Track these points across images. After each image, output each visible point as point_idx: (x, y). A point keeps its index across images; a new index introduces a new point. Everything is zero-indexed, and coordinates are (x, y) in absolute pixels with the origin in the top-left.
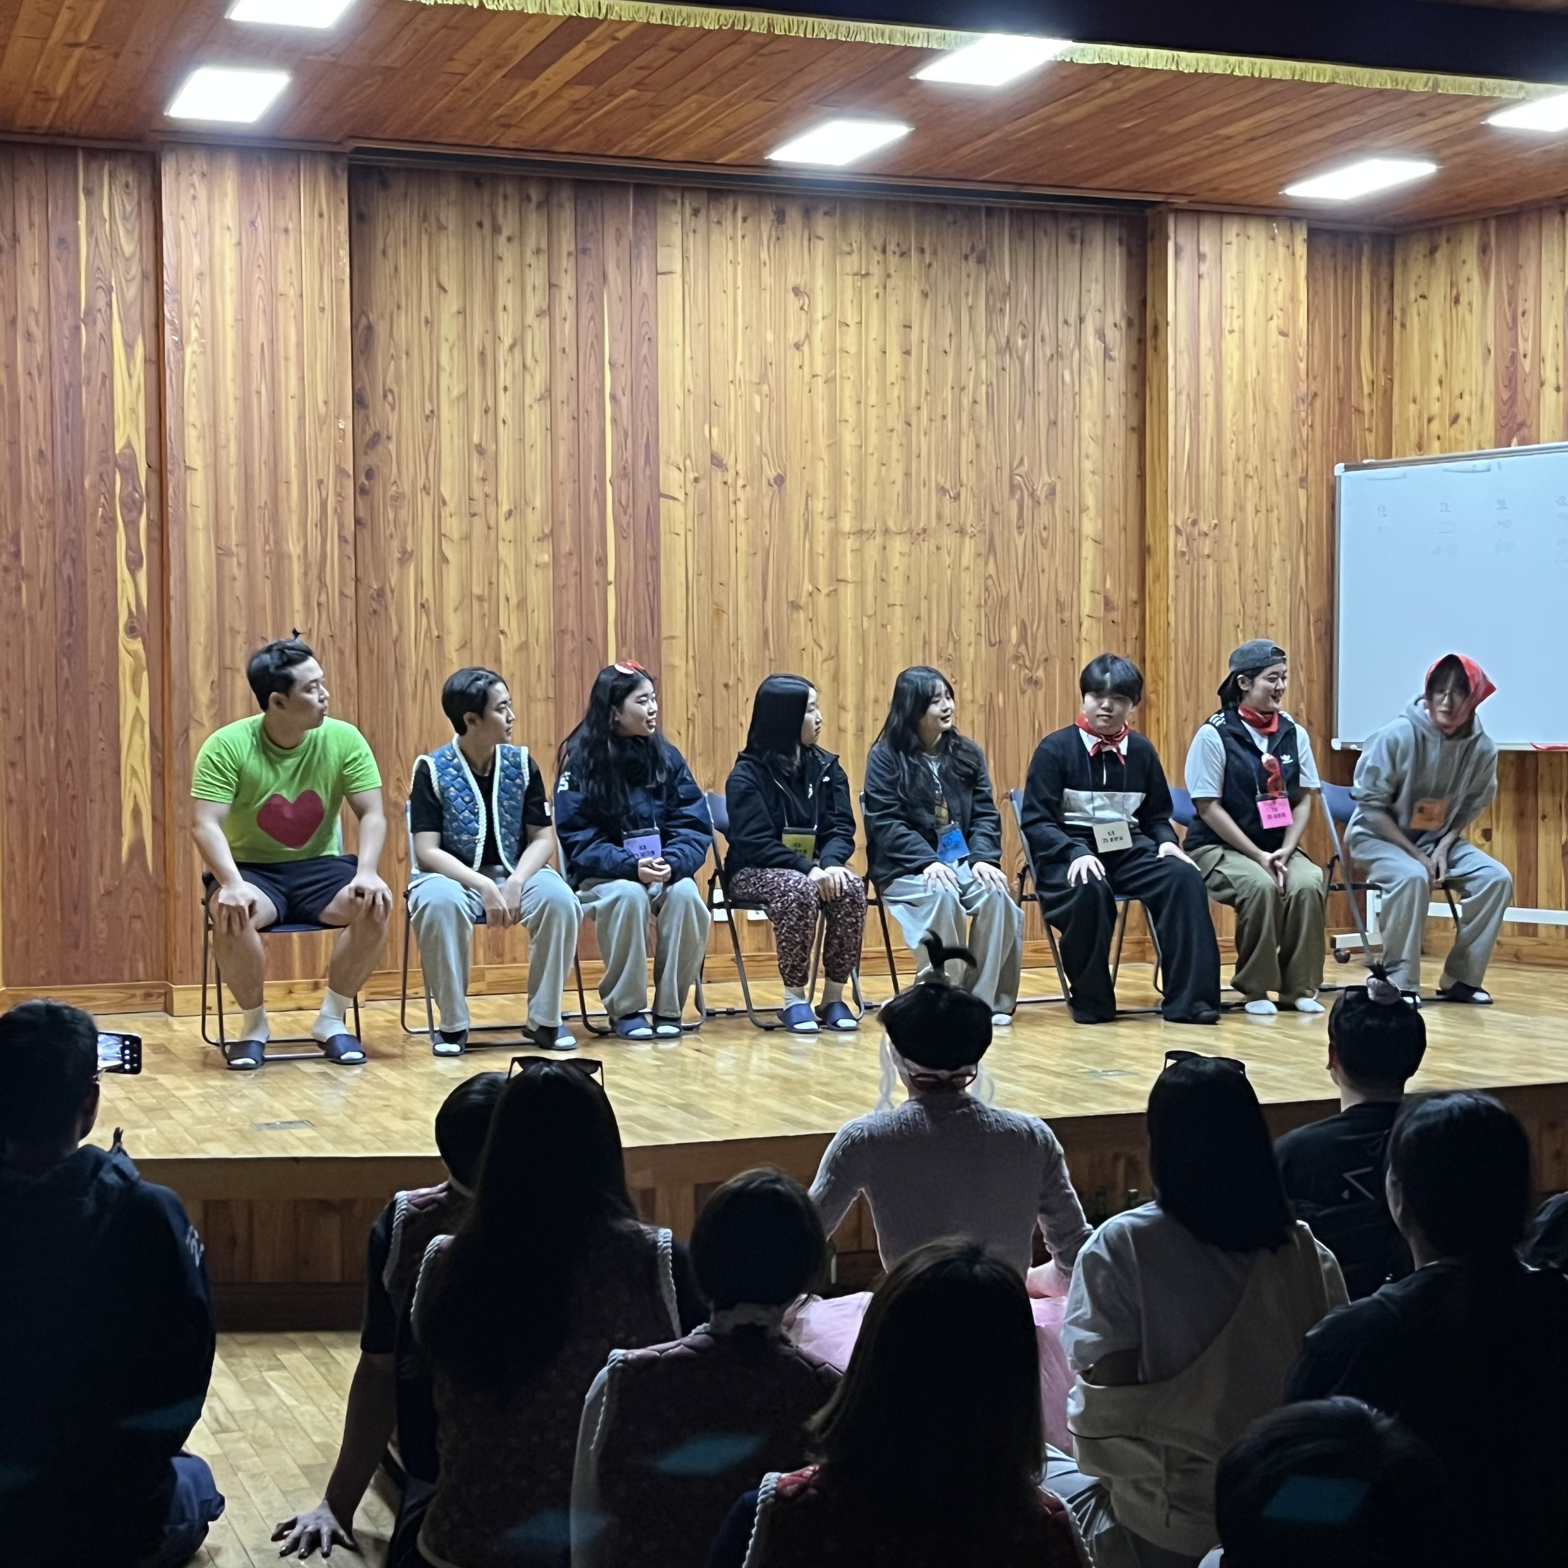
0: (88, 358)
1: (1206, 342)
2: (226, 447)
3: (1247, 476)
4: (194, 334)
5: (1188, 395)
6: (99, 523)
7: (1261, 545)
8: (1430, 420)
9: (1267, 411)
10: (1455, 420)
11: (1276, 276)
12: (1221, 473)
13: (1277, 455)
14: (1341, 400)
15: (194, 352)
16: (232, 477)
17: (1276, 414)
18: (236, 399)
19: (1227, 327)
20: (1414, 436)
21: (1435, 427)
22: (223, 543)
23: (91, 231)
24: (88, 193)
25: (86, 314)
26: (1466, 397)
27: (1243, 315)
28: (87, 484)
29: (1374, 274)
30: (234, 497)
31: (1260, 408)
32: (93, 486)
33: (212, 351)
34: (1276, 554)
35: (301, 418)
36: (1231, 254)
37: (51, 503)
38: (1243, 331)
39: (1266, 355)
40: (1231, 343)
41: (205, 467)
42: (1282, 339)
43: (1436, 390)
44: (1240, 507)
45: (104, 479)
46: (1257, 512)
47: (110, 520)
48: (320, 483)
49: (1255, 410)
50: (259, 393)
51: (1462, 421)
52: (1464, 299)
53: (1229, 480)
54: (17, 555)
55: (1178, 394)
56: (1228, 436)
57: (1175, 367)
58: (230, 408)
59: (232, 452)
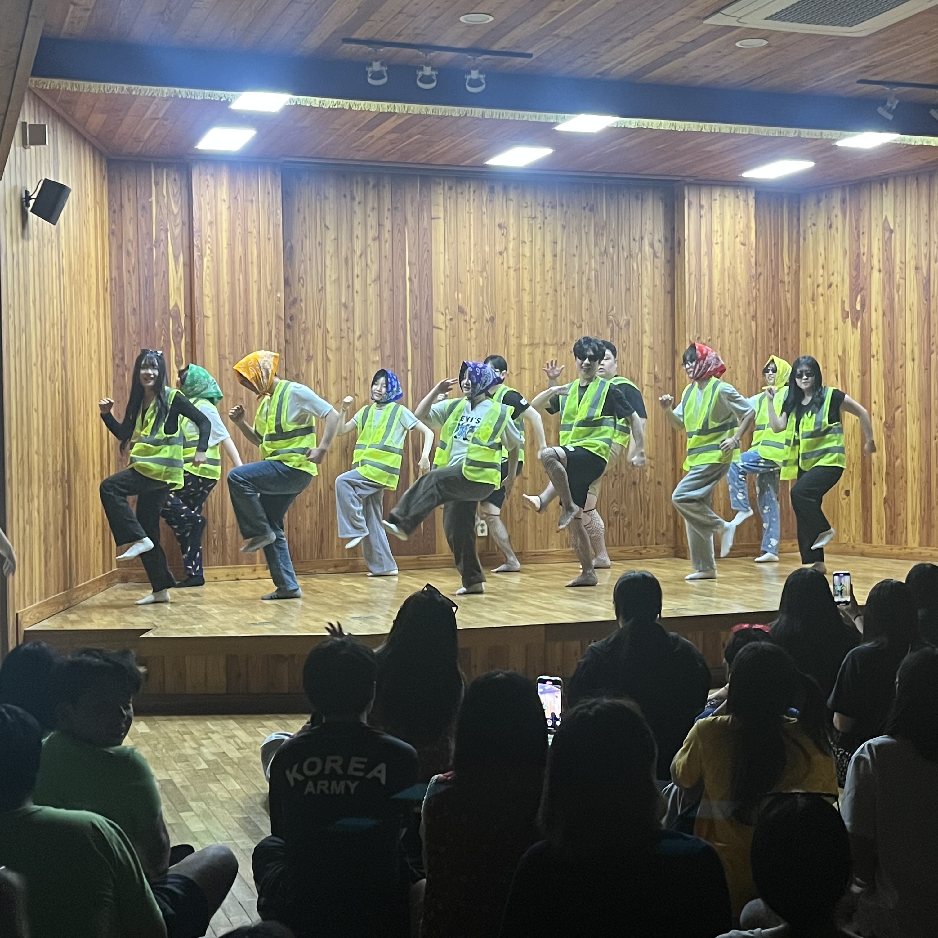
0: (157, 264)
1: (704, 249)
2: (223, 306)
3: (726, 315)
4: (208, 252)
5: (695, 276)
6: (162, 343)
7: (733, 350)
8: (818, 286)
9: (735, 283)
10: (830, 286)
11: (739, 216)
12: (712, 314)
13: (740, 304)
14: (773, 277)
15: (208, 260)
16: (226, 320)
17: (740, 284)
18: (228, 283)
19: (714, 241)
20: (810, 295)
21: (820, 290)
22: (222, 352)
23: (157, 202)
24: (157, 184)
25: (156, 242)
26: (836, 274)
27: (722, 235)
28: (156, 324)
29: (790, 212)
30: (227, 330)
31: (731, 281)
32: (159, 326)
33: (216, 260)
34: (741, 353)
35: (259, 291)
36: (716, 205)
37: (139, 334)
38: (723, 243)
39: (734, 256)
40: (717, 249)
41: (213, 316)
42: (742, 247)
43: (821, 271)
44: (722, 330)
45: (165, 322)
46: (730, 333)
47: (167, 342)
48: (268, 323)
49: (729, 282)
50: (239, 280)
51: (834, 286)
52: (834, 226)
53: (716, 317)
54: (123, 359)
55: (690, 275)
56: (716, 295)
57: (689, 261)
58: (225, 288)
59: (226, 309)
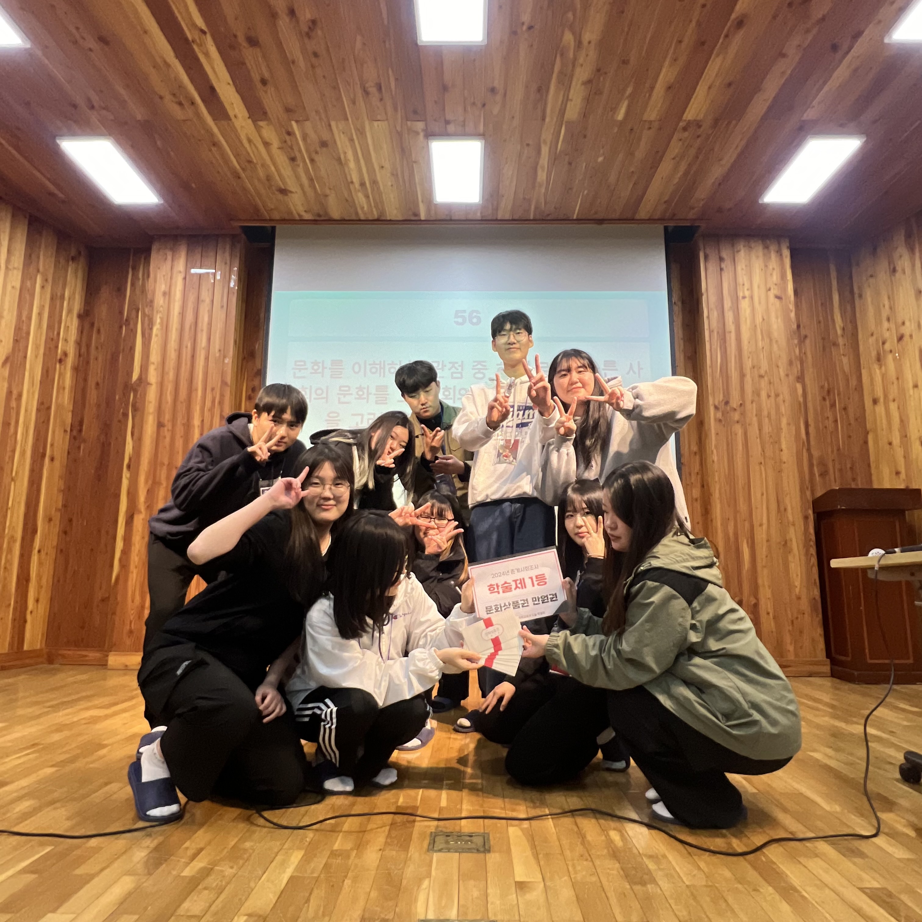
0: (124, 340)
1: (727, 304)
2: (168, 373)
3: (761, 376)
4: (158, 320)
5: (718, 333)
6: (120, 416)
7: (773, 416)
8: (884, 343)
9: (771, 340)
10: (901, 338)
11: (771, 267)
12: (742, 376)
13: (780, 364)
14: (823, 339)
15: (157, 329)
16: (169, 388)
17: (777, 341)
18: (175, 350)
19: (741, 294)
20: (874, 354)
21: (887, 346)
22: (161, 420)
23: (133, 285)
24: (134, 268)
25: (126, 320)
27: (751, 289)
28: (117, 397)
29: (839, 271)
30: (169, 397)
31: (767, 340)
32: (120, 398)
33: (166, 328)
34: (784, 421)
35: (207, 358)
36: (741, 257)
37: (99, 407)
38: (752, 297)
39: (767, 310)
40: (745, 305)
41: (157, 383)
42: (777, 302)
43: (886, 325)
44: (757, 393)
45: (125, 395)
46: (769, 396)
47: (126, 415)
48: (213, 389)
49: (763, 339)
50: (187, 347)
53: (748, 379)
54: (80, 431)
55: (711, 332)
56: (745, 353)
57: (708, 317)
58: (172, 355)
59: (171, 375)
